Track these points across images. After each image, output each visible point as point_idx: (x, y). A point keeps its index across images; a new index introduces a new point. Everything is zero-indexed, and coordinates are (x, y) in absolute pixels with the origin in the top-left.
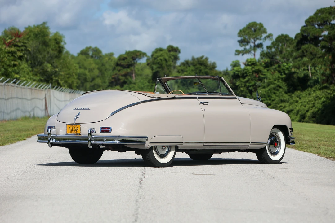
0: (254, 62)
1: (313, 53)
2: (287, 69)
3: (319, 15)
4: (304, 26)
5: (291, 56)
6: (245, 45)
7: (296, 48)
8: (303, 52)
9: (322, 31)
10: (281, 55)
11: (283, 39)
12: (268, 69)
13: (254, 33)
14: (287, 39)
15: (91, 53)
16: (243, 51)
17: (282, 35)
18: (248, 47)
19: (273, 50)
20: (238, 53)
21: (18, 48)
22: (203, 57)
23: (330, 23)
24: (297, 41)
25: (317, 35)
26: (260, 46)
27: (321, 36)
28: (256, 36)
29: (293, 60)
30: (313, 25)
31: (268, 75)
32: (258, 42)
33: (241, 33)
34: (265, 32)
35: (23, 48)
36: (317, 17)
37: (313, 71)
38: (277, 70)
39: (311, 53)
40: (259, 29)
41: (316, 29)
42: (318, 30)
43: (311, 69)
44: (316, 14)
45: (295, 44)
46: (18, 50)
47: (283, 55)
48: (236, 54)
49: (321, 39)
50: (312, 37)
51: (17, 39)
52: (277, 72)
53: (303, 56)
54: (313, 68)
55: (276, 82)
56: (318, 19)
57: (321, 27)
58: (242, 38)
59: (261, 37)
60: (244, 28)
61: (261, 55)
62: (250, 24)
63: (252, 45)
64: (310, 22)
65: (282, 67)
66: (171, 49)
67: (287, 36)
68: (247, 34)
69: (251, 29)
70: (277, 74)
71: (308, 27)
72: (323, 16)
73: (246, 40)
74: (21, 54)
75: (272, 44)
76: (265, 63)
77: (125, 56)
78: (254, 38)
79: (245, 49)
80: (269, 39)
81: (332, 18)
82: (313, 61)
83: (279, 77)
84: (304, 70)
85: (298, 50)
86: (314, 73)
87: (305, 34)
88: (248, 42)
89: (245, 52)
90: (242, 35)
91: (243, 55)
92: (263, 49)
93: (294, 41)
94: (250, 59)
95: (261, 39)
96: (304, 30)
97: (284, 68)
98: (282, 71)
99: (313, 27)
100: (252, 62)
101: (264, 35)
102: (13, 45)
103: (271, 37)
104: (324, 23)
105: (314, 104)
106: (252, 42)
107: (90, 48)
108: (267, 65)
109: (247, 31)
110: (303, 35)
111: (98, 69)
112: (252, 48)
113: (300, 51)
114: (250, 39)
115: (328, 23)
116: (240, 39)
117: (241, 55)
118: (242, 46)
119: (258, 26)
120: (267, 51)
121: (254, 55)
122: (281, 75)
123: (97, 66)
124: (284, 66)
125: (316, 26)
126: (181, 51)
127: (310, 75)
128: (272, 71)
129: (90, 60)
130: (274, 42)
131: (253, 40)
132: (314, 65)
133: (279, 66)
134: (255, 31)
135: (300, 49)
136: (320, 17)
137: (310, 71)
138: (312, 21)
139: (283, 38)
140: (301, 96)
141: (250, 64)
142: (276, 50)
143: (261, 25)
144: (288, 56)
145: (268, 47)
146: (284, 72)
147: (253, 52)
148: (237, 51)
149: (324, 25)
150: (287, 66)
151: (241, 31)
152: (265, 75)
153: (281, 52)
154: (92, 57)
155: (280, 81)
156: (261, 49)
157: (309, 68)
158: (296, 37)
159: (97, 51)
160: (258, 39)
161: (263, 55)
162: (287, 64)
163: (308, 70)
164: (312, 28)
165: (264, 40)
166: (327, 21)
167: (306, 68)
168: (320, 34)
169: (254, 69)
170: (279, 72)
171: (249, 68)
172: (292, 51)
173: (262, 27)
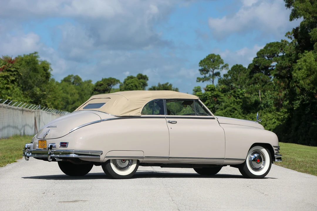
0: (213, 88)
1: (264, 81)
2: (241, 94)
3: (269, 48)
4: (256, 58)
5: (245, 83)
6: (205, 74)
7: (249, 76)
8: (255, 79)
9: (271, 62)
10: (236, 82)
11: (238, 69)
12: (225, 94)
13: (212, 63)
14: (241, 68)
15: (72, 80)
16: (203, 78)
17: (237, 65)
18: (207, 75)
19: (229, 78)
20: (199, 80)
21: (11, 73)
22: (168, 83)
23: (278, 56)
24: (250, 70)
25: (267, 65)
26: (218, 74)
27: (271, 66)
28: (214, 66)
29: (246, 87)
30: (263, 57)
31: (225, 99)
32: (216, 71)
33: (202, 63)
34: (222, 62)
35: (15, 73)
36: (267, 50)
37: (263, 96)
38: (232, 95)
39: (262, 81)
40: (217, 60)
41: (266, 60)
42: (267, 61)
43: (261, 94)
44: (265, 48)
45: (248, 73)
46: (11, 75)
47: (237, 82)
48: (197, 81)
49: (270, 68)
50: (263, 67)
51: (11, 65)
52: (232, 96)
53: (255, 83)
54: (262, 93)
55: (232, 105)
56: (267, 52)
57: (270, 59)
58: (203, 68)
59: (218, 67)
60: (205, 59)
61: (219, 82)
62: (209, 55)
63: (211, 73)
64: (260, 54)
65: (237, 92)
66: (140, 77)
67: (240, 66)
68: (206, 65)
69: (210, 60)
70: (232, 98)
71: (260, 58)
72: (272, 49)
73: (206, 69)
74: (14, 78)
75: (228, 72)
76: (222, 89)
77: (102, 83)
78: (212, 68)
79: (205, 77)
80: (225, 68)
81: (279, 51)
82: (264, 87)
83: (234, 101)
84: (255, 95)
85: (251, 78)
86: (264, 98)
87: (257, 65)
88: (207, 71)
89: (205, 79)
90: (202, 65)
91: (203, 82)
92: (220, 76)
93: (246, 71)
94: (210, 85)
95: (218, 69)
96: (256, 61)
97: (239, 93)
98: (237, 96)
99: (263, 58)
100: (211, 88)
101: (221, 66)
102: (7, 70)
103: (227, 67)
104: (273, 55)
105: (265, 124)
106: (211, 71)
107: (72, 76)
108: (224, 91)
109: (207, 62)
110: (255, 66)
111: (79, 93)
112: (211, 76)
113: (253, 79)
114: (209, 68)
115: (276, 55)
116: (200, 68)
117: (201, 82)
118: (202, 75)
119: (216, 58)
120: (224, 79)
121: (213, 82)
122: (236, 99)
123: (77, 91)
124: (238, 91)
125: (266, 57)
126: (149, 79)
127: (260, 99)
128: (229, 95)
129: (72, 86)
130: (230, 71)
131: (212, 69)
132: (264, 91)
133: (235, 92)
134: (213, 62)
135: (253, 77)
136: (269, 50)
137: (260, 96)
138: (263, 54)
139: (237, 67)
140: (253, 118)
141: (210, 89)
142: (232, 78)
143: (219, 57)
144: (242, 83)
145: (225, 75)
146: (238, 97)
147: (211, 79)
148: (198, 78)
149: (273, 57)
150: (241, 92)
151: (201, 61)
152: (222, 99)
153: (236, 80)
154: (73, 83)
155: (236, 104)
156: (219, 77)
157: (260, 93)
158: (249, 67)
159: (77, 79)
160: (216, 68)
161: (221, 82)
162: (241, 90)
163: (258, 95)
164: (263, 60)
165: (221, 69)
166: (275, 54)
167: (257, 93)
168: (270, 64)
169: (213, 94)
170: (234, 96)
171: (209, 93)
172: (246, 79)
173: (220, 58)
